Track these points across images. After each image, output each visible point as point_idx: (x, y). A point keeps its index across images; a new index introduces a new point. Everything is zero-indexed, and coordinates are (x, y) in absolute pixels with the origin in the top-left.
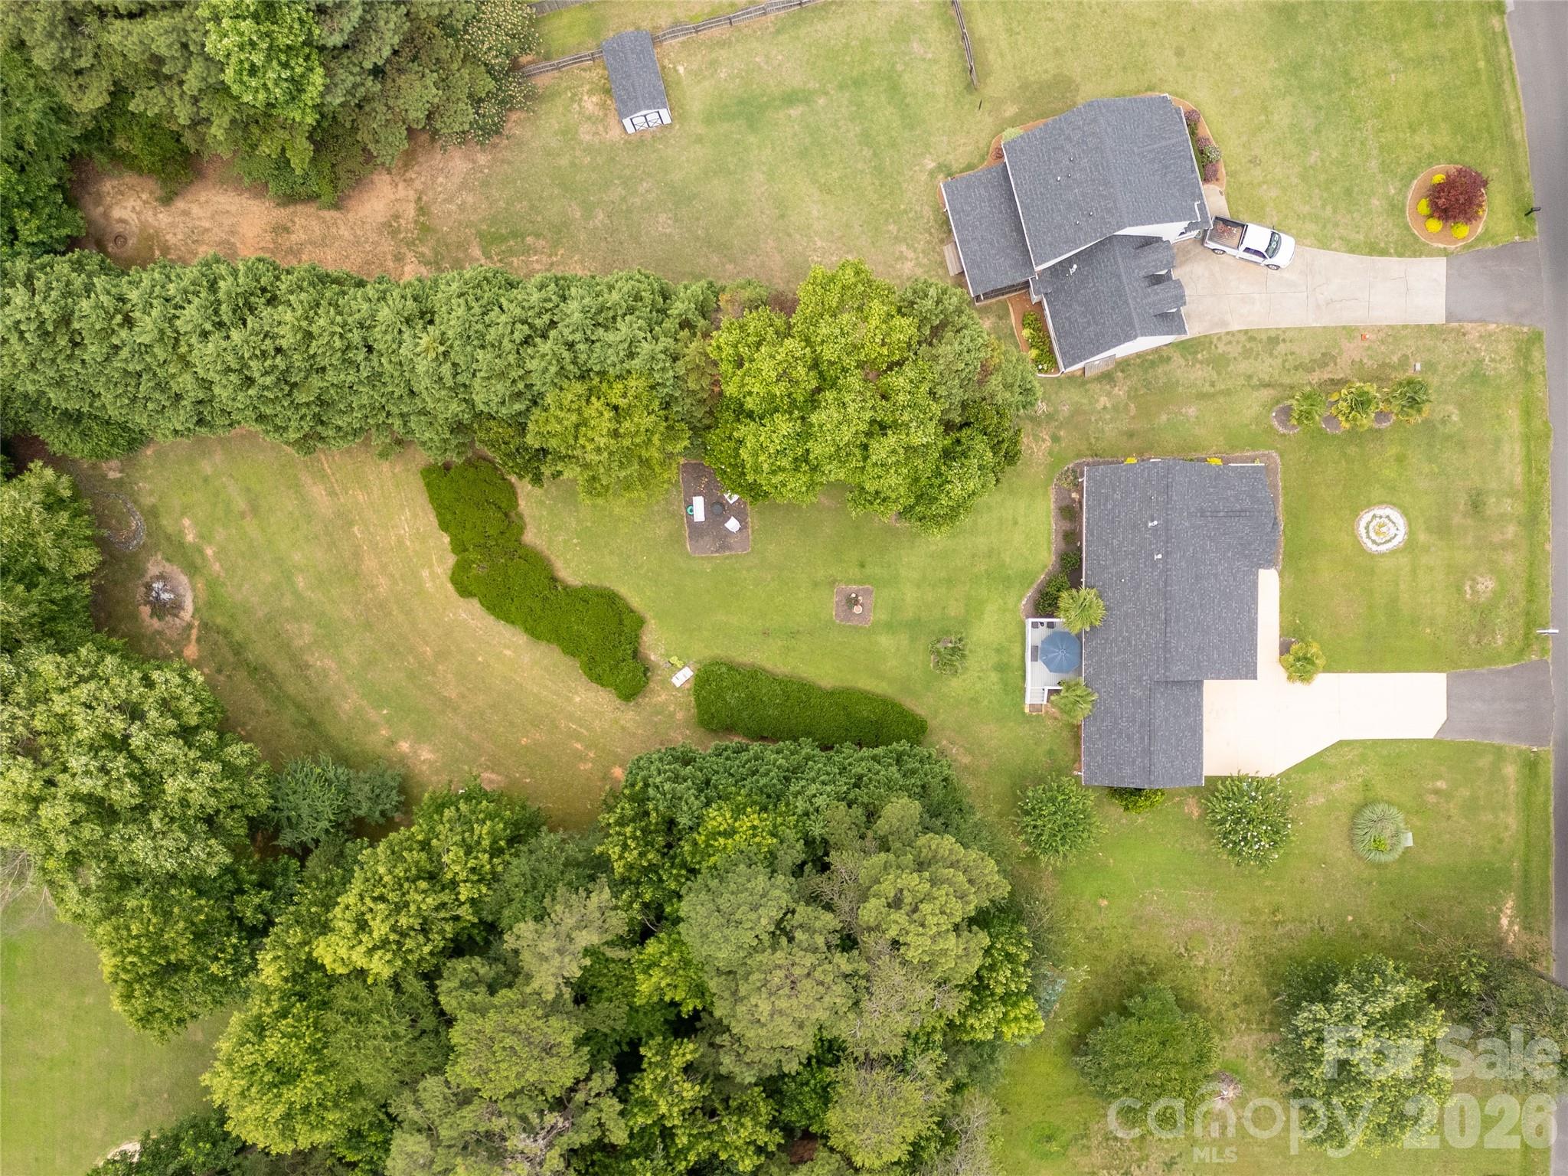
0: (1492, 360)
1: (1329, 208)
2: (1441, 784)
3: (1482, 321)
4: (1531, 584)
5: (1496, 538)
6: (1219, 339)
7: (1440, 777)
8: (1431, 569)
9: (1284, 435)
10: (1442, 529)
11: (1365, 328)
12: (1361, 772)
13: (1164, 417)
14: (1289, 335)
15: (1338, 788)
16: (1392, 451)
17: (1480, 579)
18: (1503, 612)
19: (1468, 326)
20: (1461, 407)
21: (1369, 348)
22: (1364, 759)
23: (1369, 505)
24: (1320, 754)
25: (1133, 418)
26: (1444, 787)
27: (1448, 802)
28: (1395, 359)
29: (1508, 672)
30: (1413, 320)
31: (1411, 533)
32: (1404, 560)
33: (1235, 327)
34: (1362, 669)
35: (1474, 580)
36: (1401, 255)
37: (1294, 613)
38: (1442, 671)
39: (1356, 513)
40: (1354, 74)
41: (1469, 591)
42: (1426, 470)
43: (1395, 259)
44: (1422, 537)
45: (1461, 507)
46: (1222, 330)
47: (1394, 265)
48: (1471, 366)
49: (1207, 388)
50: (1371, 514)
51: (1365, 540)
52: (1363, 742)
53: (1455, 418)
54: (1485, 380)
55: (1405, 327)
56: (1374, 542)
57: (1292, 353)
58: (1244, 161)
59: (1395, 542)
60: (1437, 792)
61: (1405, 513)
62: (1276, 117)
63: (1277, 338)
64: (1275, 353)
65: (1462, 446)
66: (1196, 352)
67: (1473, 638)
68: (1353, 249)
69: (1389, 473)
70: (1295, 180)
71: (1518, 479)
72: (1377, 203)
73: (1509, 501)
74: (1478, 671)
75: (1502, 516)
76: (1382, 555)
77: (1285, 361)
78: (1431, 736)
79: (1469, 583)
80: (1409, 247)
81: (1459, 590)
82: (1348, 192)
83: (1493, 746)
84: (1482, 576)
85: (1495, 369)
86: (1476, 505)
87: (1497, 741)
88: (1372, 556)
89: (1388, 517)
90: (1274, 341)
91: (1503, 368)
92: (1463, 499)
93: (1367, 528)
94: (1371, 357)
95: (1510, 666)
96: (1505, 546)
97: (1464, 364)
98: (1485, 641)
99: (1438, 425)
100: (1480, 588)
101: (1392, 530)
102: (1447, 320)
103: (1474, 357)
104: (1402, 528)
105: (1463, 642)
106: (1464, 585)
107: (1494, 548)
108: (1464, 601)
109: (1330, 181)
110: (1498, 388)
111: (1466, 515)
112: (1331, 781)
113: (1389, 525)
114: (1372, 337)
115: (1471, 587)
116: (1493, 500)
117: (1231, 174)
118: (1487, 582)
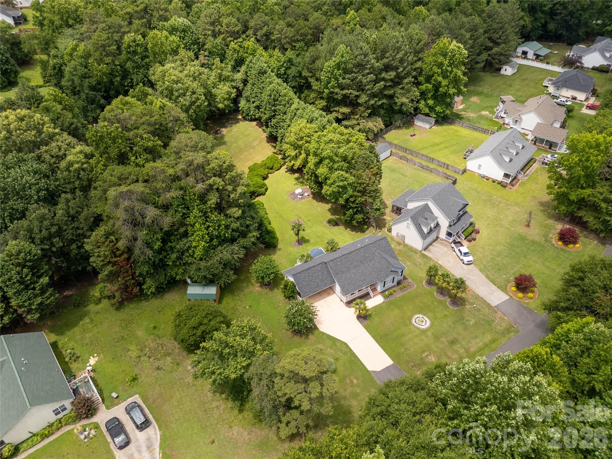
0: (497, 323)
2: (355, 381)
3: (504, 314)
5: (449, 354)
6: (433, 261)
7: (357, 380)
8: (422, 340)
9: (423, 285)
10: (436, 337)
11: (471, 290)
12: (341, 355)
16: (446, 313)
17: (432, 356)
19: (499, 312)
20: (476, 323)
21: (467, 293)
22: (345, 353)
23: (424, 315)
24: (337, 339)
26: (355, 383)
27: (351, 387)
28: (471, 301)
30: (485, 299)
31: (428, 330)
32: (418, 332)
33: (439, 262)
34: (374, 337)
35: (430, 354)
36: (498, 288)
37: (375, 311)
38: (393, 361)
39: (419, 314)
40: (527, 257)
41: (425, 355)
42: (450, 324)
43: (496, 287)
44: (429, 333)
45: (448, 339)
46: (436, 261)
47: (494, 288)
48: (490, 319)
50: (422, 316)
51: (414, 319)
52: (350, 350)
53: (471, 323)
54: (490, 325)
55: (482, 298)
56: (415, 321)
58: (481, 246)
59: (421, 327)
60: (351, 381)
61: (432, 325)
62: (498, 247)
65: (465, 329)
66: (424, 258)
67: (412, 364)
68: (487, 277)
69: (439, 315)
70: (488, 258)
71: (472, 350)
72: (505, 277)
73: (464, 350)
75: (457, 351)
76: (414, 326)
78: (370, 369)
79: (428, 353)
80: (503, 288)
81: (423, 352)
82: (499, 270)
84: (434, 355)
85: (496, 325)
86: (453, 342)
88: (411, 323)
89: (426, 321)
91: (498, 327)
92: (450, 338)
93: (418, 317)
94: (465, 295)
96: (449, 357)
97: (488, 318)
98: (414, 368)
99: (465, 320)
100: (430, 357)
101: (423, 324)
102: (495, 307)
103: (493, 319)
104: (426, 326)
105: (408, 362)
106: (426, 352)
107: (446, 354)
108: (421, 356)
109: (497, 265)
110: (492, 329)
111: (447, 341)
112: (331, 348)
113: (424, 322)
114: (471, 292)
115: (427, 355)
116: (459, 346)
117: (474, 245)
118: (433, 359)
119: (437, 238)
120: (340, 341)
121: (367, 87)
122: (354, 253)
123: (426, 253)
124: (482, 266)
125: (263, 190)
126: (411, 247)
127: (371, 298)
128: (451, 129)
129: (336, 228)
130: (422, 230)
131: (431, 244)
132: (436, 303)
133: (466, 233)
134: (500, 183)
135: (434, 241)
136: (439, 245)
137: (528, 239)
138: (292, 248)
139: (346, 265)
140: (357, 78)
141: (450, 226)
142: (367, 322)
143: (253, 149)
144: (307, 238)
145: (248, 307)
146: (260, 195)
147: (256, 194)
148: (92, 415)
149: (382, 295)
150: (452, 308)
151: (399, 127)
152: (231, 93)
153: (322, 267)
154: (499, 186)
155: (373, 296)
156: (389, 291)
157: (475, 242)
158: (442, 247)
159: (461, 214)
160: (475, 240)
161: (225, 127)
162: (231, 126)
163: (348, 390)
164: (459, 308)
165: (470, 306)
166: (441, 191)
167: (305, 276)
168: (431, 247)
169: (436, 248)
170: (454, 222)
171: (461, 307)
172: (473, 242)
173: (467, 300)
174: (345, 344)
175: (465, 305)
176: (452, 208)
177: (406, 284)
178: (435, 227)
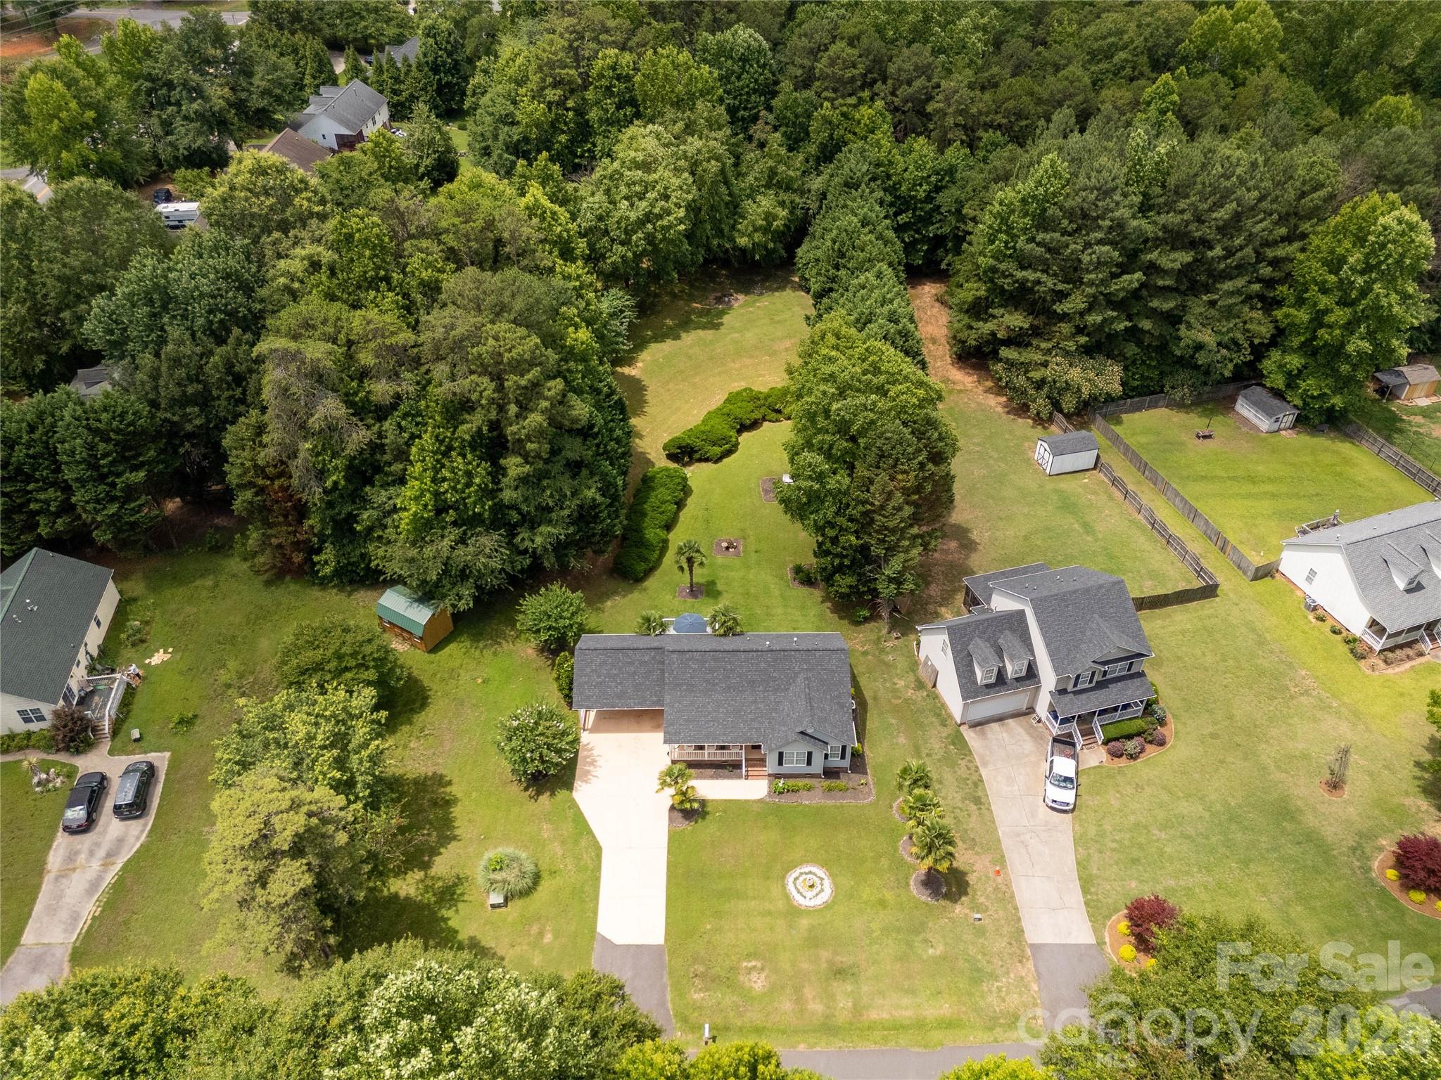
0: (999, 989)
1: (1114, 845)
2: (548, 937)
3: (1039, 976)
4: (759, 1031)
5: (808, 992)
6: (970, 761)
7: (556, 937)
8: (772, 929)
9: (891, 807)
10: (813, 941)
11: (1007, 874)
12: (570, 867)
13: (893, 721)
14: (984, 811)
15: (557, 849)
16: (889, 896)
17: (763, 976)
18: (729, 999)
19: (1030, 965)
20: (944, 958)
21: (988, 877)
22: (581, 869)
23: (832, 876)
24: (590, 832)
25: (890, 701)
27: (529, 944)
28: (982, 900)
30: (1024, 915)
31: (808, 912)
32: (780, 905)
33: (983, 772)
34: (672, 865)
35: (762, 969)
36: (1087, 904)
37: (725, 811)
38: (666, 940)
39: (824, 864)
40: (1252, 866)
41: (750, 965)
42: (873, 926)
43: (1082, 900)
44: (804, 922)
45: (839, 958)
46: (978, 763)
47: (1075, 897)
48: (989, 968)
49: (924, 751)
50: (823, 875)
51: (798, 871)
52: (598, 868)
53: (931, 951)
54: (976, 981)
55: (1016, 908)
56: (796, 879)
57: (969, 815)
58: (1136, 780)
59: (798, 897)
60: (541, 934)
61: (827, 906)
62: (1185, 804)
63: (981, 803)
64: (967, 802)
65: (902, 958)
66: (954, 744)
67: (701, 969)
68: (1081, 865)
69: (867, 893)
70: (1132, 818)
71: (874, 1015)
72: (1133, 885)
73: (850, 1004)
74: (666, 974)
75: (832, 997)
76: (784, 887)
77: (961, 809)
78: (599, 930)
79: (759, 965)
80: (1097, 913)
82: (1135, 861)
84: (767, 977)
85: (990, 991)
86: (840, 973)
88: (783, 878)
89: (822, 890)
90: (977, 801)
91: (992, 999)
92: (844, 959)
93: (810, 873)
94: (980, 879)
95: (670, 1006)
96: (799, 1000)
97: (988, 962)
98: (697, 981)
99: (921, 937)
100: (754, 976)
101: (809, 894)
102: (1032, 946)
103: (999, 972)
104: (812, 903)
105: (696, 959)
106: (757, 959)
107: (798, 990)
108: (739, 960)
109: (1141, 847)
110: (970, 994)
111: (831, 963)
112: (563, 843)
113: (815, 891)
114: (999, 879)
115: (754, 967)
116: (849, 988)
117: (1120, 770)
118: (760, 984)
119: (1030, 710)
120: (594, 837)
121: (1087, 277)
122: (743, 656)
123: (968, 734)
124: (1092, 831)
125: (717, 450)
126: (944, 705)
127: (740, 777)
128: (1337, 453)
129: (805, 590)
130: (973, 672)
131: (1000, 719)
132: (884, 862)
133: (1114, 732)
134: (1351, 641)
135: (1017, 715)
136: (1020, 730)
137: (1299, 823)
138: (669, 597)
139: (709, 676)
140: (1067, 246)
141: (1062, 692)
142: (685, 826)
143: (770, 356)
144: (720, 587)
145: (480, 681)
146: (707, 460)
147: (697, 456)
148: (78, 752)
149: (770, 783)
150: (915, 892)
152: (775, 217)
153: (654, 658)
154: (1344, 649)
155: (747, 777)
156: (791, 782)
157: (1132, 763)
158: (1027, 737)
159: (1117, 674)
160: (1132, 757)
161: (747, 293)
162: (762, 294)
163: (518, 949)
164: (934, 902)
165: (967, 911)
166: (1074, 592)
167: (605, 662)
168: (995, 726)
169: (1005, 735)
170: (1080, 687)
171: (942, 902)
172: (1123, 762)
173: (975, 891)
174: (598, 850)
175: (956, 902)
176: (1084, 646)
177: (851, 785)
178: (1017, 680)
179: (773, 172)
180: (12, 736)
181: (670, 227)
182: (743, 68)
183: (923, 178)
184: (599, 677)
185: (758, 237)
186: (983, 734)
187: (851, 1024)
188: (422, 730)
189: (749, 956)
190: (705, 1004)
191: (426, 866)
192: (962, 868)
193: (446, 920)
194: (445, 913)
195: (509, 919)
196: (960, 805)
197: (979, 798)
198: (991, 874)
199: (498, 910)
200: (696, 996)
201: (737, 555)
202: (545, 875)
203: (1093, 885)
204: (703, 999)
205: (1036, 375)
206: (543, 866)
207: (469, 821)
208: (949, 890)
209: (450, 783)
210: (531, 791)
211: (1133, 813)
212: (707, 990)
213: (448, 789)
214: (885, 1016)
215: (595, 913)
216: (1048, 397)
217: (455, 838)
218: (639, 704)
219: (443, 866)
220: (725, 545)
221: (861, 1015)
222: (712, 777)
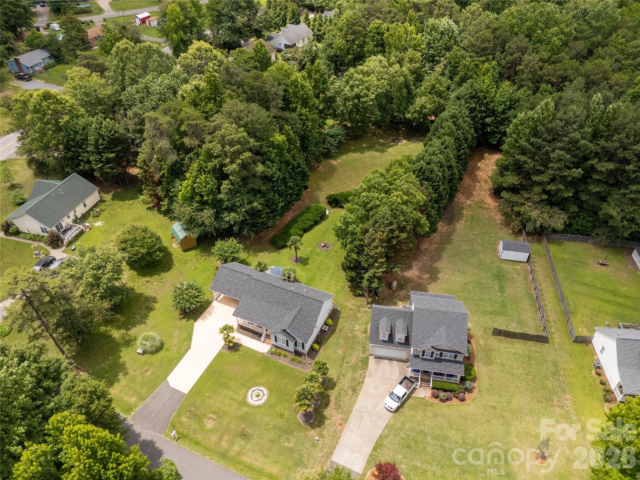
1: (404, 436)
2: (149, 373)
4: (197, 443)
5: (226, 437)
6: (364, 372)
7: (151, 374)
8: (230, 406)
10: (243, 418)
11: (344, 427)
12: (175, 350)
13: (342, 342)
14: (354, 396)
15: (175, 341)
16: (286, 413)
17: (213, 423)
18: (194, 425)
20: (290, 449)
21: (335, 424)
22: (178, 352)
23: (269, 395)
24: (191, 340)
25: (347, 333)
26: (147, 374)
27: (141, 373)
28: (325, 433)
29: (170, 416)
30: (338, 447)
31: (250, 406)
32: (240, 398)
33: (366, 379)
34: (211, 365)
35: (215, 420)
36: (370, 455)
37: (246, 352)
38: (189, 393)
39: (270, 390)
40: (466, 475)
41: (212, 416)
42: (271, 423)
43: (370, 452)
44: (245, 409)
45: (248, 429)
46: (367, 375)
47: (367, 450)
48: (306, 462)
49: (346, 360)
50: (266, 394)
51: (258, 388)
52: (184, 355)
53: (287, 444)
54: (297, 465)
55: (337, 443)
56: (254, 391)
57: (346, 395)
58: (437, 412)
59: (249, 398)
60: (147, 371)
61: (259, 407)
62: (453, 432)
63: (355, 392)
64: (350, 389)
65: (273, 441)
66: (362, 362)
67: (193, 409)
68: (381, 437)
69: (278, 409)
70: (422, 428)
71: (244, 458)
72: (399, 457)
73: (238, 450)
74: (179, 405)
75: (233, 443)
76: (247, 392)
77: (344, 391)
78: (168, 378)
79: (215, 418)
80: (373, 462)
82: (409, 447)
83: (147, 397)
84: (215, 424)
85: (299, 472)
86: (244, 435)
87: (148, 400)
88: (250, 388)
89: (261, 399)
90: (354, 390)
92: (250, 431)
93: (261, 390)
94: (331, 423)
95: (172, 418)
96: (220, 439)
97: (308, 459)
98: (188, 413)
99: (287, 436)
100: (210, 421)
101: (255, 399)
102: (332, 461)
104: (253, 403)
105: (194, 405)
106: (216, 415)
107: (223, 435)
108: (209, 413)
109: (416, 442)
110: (290, 469)
111: (243, 430)
112: (179, 340)
113: (258, 399)
114: (339, 428)
115: (213, 418)
116: (243, 443)
117: (432, 405)
118: (210, 425)
119: (408, 361)
120: (191, 342)
121: (551, 165)
122: (280, 290)
123: (372, 360)
124: (398, 425)
127: (260, 341)
130: (378, 333)
131: (391, 359)
133: (438, 385)
134: (608, 391)
135: (400, 361)
136: (397, 368)
138: (287, 259)
141: (417, 356)
142: (226, 352)
144: (310, 262)
145: (193, 268)
147: (339, 205)
148: (53, 248)
149: (271, 348)
150: (298, 417)
151: (597, 244)
152: (425, 108)
154: (601, 393)
155: (264, 342)
156: (279, 351)
157: (441, 403)
158: (397, 372)
159: (448, 358)
160: (443, 401)
161: (409, 140)
162: (414, 142)
163: (136, 372)
164: (304, 425)
165: (315, 434)
166: (439, 311)
167: (228, 274)
168: (386, 362)
169: (388, 367)
170: (425, 357)
171: (307, 426)
172: (436, 401)
173: (325, 427)
174: (189, 347)
175: (313, 428)
176: (431, 338)
177: (304, 361)
178: (400, 343)
179: (433, 87)
180: (38, 236)
181: (366, 102)
182: (441, 37)
183: (503, 102)
184: (224, 280)
185: (416, 115)
186: (379, 363)
187: (233, 458)
188: (161, 279)
189: (214, 413)
190: (185, 423)
191: (128, 329)
192: (326, 416)
193: (121, 351)
194: (123, 349)
195: (141, 361)
196: (346, 389)
197: (357, 389)
198: (337, 424)
199: (140, 356)
200: (183, 419)
201: (326, 250)
202: (164, 349)
203: (380, 449)
204: (185, 421)
205: (516, 209)
206: (166, 346)
207: (154, 319)
208: (314, 422)
209: (157, 302)
210: (181, 316)
211: (424, 426)
212: (189, 419)
213: (154, 304)
214: (249, 461)
215: (171, 371)
216: (521, 221)
217: (144, 323)
218: (235, 297)
219: (133, 332)
220: (323, 245)
221: (239, 456)
222: (250, 337)
